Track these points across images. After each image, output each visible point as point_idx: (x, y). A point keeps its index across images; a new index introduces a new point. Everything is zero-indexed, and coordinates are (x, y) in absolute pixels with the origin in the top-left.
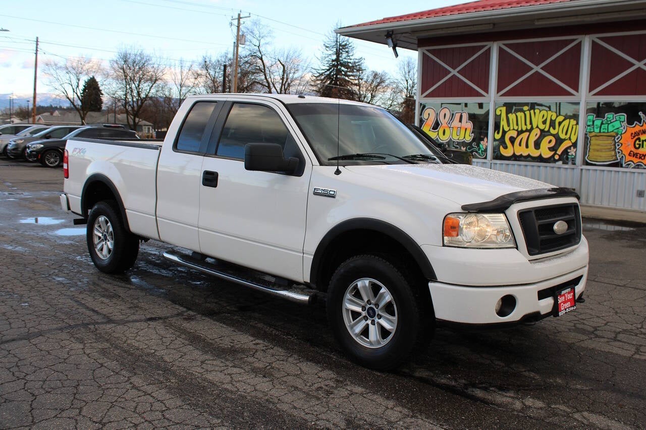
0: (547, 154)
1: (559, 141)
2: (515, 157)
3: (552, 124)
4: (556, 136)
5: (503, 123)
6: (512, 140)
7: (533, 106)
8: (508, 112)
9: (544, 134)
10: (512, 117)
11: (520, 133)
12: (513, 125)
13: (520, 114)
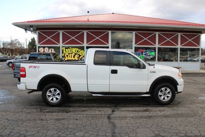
0: (77, 59)
1: (80, 56)
2: (68, 60)
3: (78, 51)
4: (79, 54)
5: (64, 51)
6: (67, 56)
7: (72, 47)
8: (66, 48)
9: (75, 54)
10: (67, 50)
11: (69, 54)
12: (67, 52)
13: (69, 49)
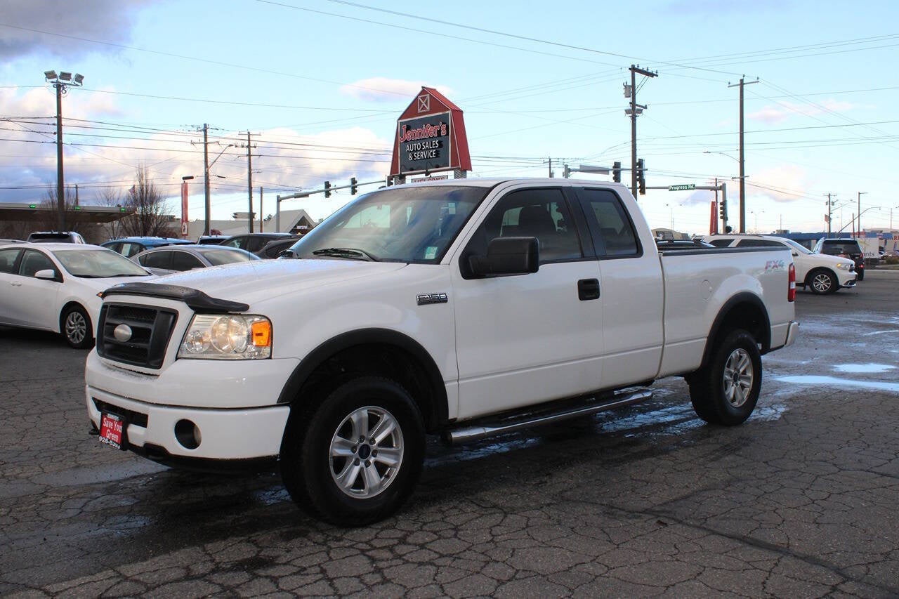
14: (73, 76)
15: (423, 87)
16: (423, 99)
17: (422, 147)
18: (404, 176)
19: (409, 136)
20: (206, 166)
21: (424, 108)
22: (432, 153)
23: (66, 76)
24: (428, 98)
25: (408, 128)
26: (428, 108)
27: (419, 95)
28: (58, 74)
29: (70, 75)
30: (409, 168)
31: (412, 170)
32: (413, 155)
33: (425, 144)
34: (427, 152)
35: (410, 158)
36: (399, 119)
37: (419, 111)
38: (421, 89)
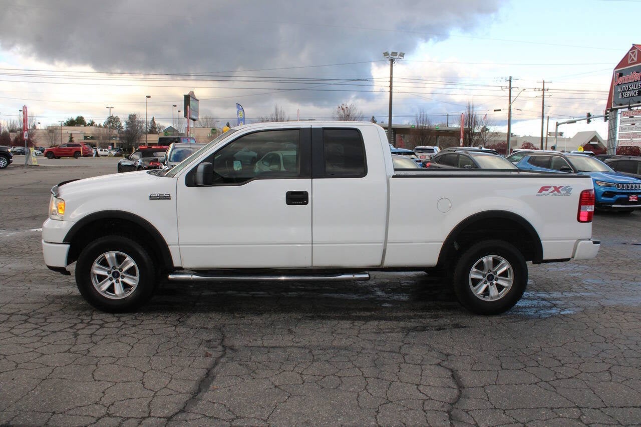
14: (398, 54)
15: (633, 45)
16: (633, 53)
17: (629, 88)
18: (617, 109)
19: (620, 81)
20: (510, 103)
21: (633, 60)
22: (635, 92)
23: (394, 54)
24: (636, 52)
25: (621, 75)
26: (635, 59)
27: (630, 51)
28: (390, 53)
29: (396, 53)
30: (619, 104)
31: (621, 105)
32: (622, 94)
33: (631, 86)
34: (632, 92)
35: (620, 96)
36: (615, 69)
37: (629, 62)
38: (632, 46)
